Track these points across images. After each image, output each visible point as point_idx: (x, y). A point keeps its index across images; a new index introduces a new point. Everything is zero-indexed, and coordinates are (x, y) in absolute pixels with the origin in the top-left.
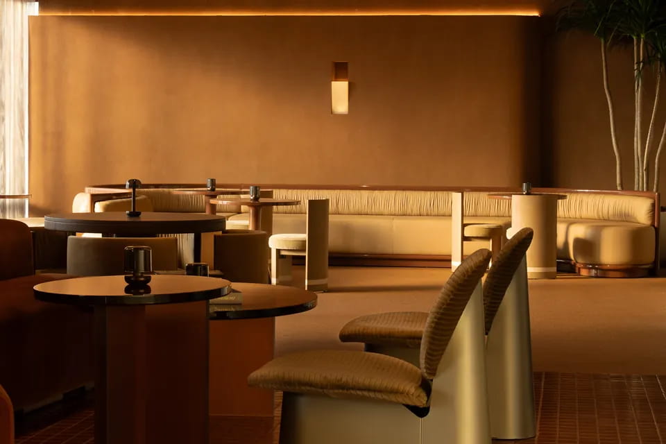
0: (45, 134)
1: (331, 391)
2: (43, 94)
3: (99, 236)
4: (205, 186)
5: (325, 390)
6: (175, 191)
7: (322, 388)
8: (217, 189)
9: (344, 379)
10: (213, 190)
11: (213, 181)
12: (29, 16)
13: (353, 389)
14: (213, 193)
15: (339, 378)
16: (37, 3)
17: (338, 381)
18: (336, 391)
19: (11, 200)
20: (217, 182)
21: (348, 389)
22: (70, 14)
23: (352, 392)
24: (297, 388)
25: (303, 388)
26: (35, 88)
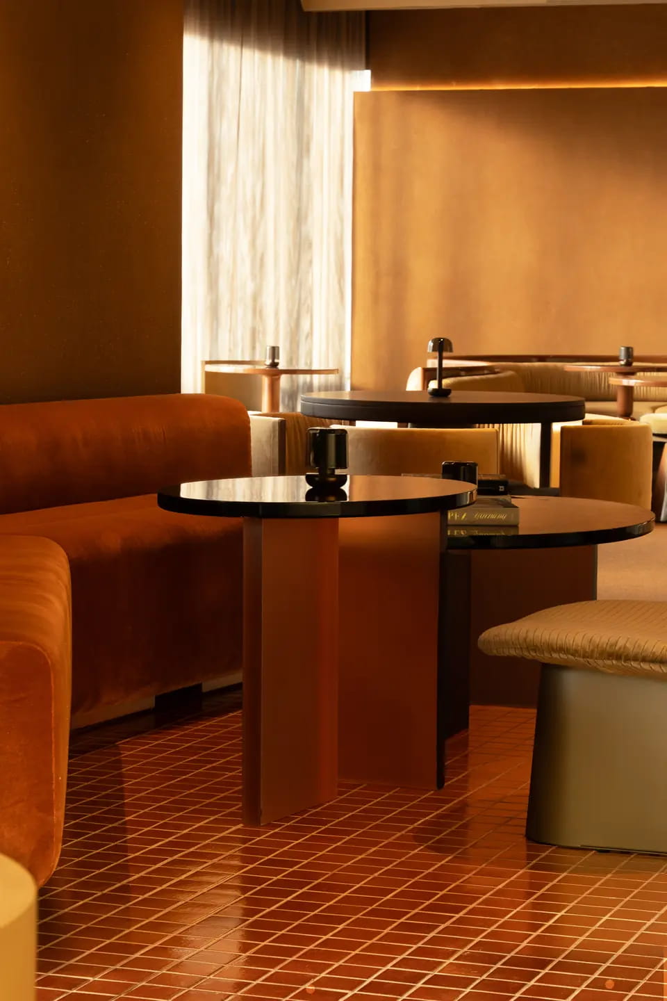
0: (377, 277)
1: (600, 662)
2: (375, 215)
3: (392, 426)
4: (616, 359)
5: (591, 661)
6: (570, 367)
7: (585, 655)
8: (635, 364)
9: (621, 643)
10: (629, 364)
11: (629, 351)
12: (356, 94)
13: (635, 659)
14: (628, 369)
15: (613, 640)
16: (368, 73)
17: (611, 646)
18: (609, 662)
19: (323, 376)
20: (636, 353)
21: (627, 659)
22: (418, 88)
23: (634, 664)
24: (547, 655)
25: (555, 655)
26: (362, 204)
